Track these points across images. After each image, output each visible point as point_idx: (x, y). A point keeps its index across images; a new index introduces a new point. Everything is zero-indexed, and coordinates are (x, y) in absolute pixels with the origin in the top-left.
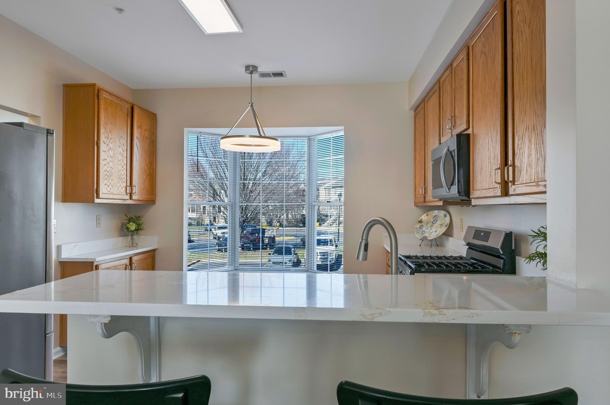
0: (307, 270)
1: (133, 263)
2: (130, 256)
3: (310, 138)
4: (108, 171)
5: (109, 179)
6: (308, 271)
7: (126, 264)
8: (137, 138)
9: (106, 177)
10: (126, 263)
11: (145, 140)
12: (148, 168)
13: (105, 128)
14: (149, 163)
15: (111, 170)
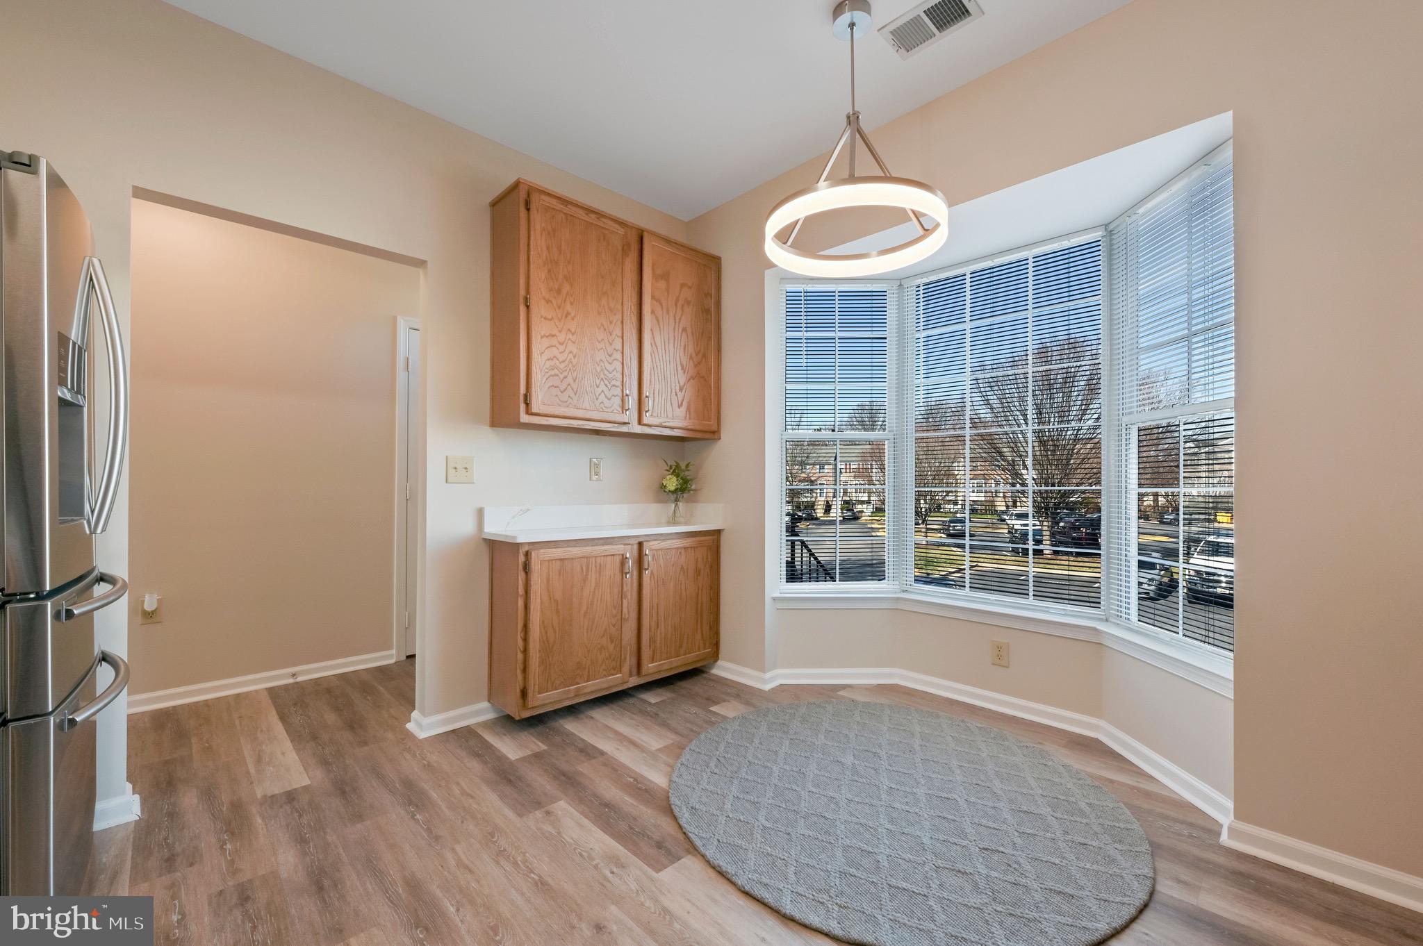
0: (1104, 617)
1: (646, 555)
2: (641, 540)
3: (1111, 227)
4: (561, 359)
5: (565, 377)
6: (1107, 620)
7: (623, 555)
8: (653, 297)
9: (556, 371)
10: (622, 553)
11: (683, 306)
12: (691, 363)
13: (549, 271)
14: (697, 354)
15: (571, 359)
